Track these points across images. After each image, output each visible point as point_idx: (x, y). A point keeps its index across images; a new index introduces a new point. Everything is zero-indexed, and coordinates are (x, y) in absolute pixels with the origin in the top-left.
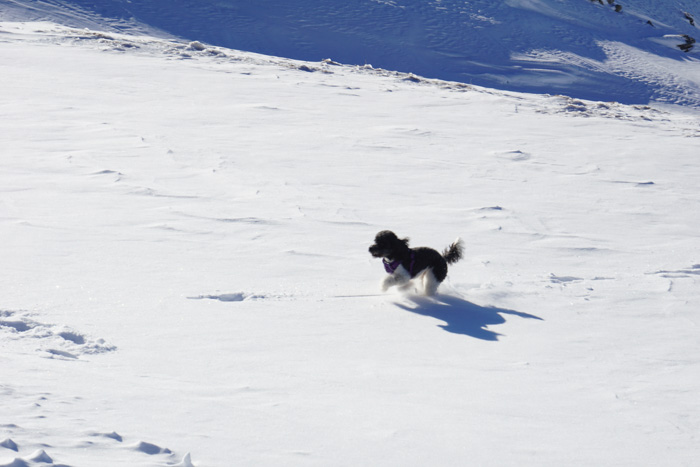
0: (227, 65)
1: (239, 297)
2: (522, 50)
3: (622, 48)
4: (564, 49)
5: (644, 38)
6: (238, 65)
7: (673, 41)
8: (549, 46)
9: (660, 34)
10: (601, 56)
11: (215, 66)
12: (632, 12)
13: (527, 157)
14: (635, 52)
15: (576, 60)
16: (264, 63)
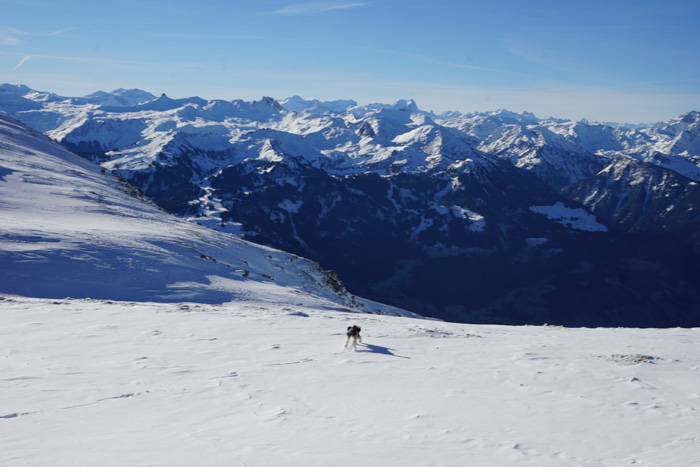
0: (16, 306)
1: (15, 415)
2: (171, 283)
3: (217, 278)
4: (191, 280)
5: (227, 273)
6: (23, 305)
7: (240, 273)
8: (184, 280)
9: (234, 270)
10: (208, 283)
11: (11, 307)
12: (220, 262)
13: (161, 333)
14: (223, 279)
15: (197, 285)
16: (36, 302)
